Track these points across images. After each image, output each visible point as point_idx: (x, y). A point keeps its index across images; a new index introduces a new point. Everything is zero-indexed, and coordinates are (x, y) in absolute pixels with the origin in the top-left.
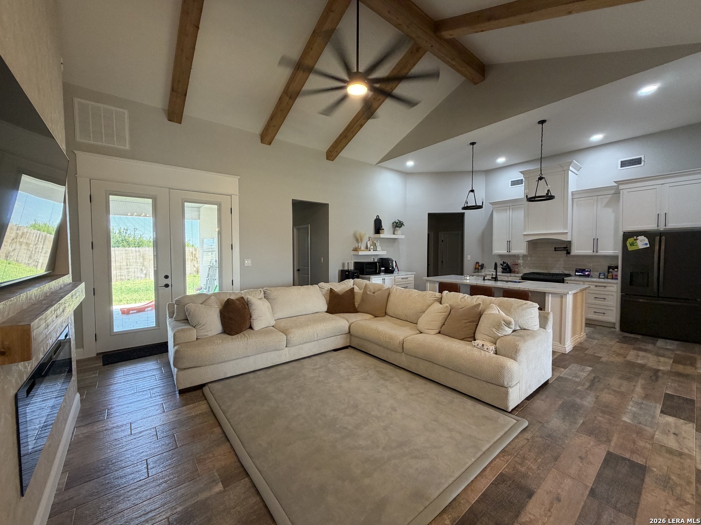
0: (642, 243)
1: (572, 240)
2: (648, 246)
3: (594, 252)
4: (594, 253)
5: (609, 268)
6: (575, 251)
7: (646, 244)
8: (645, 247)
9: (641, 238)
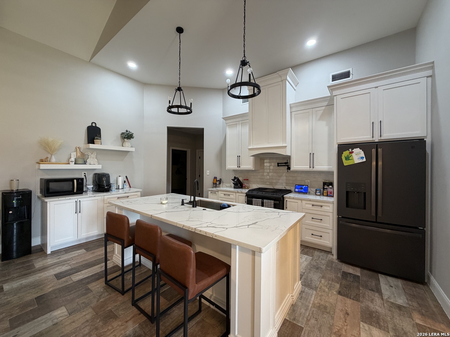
0: (358, 156)
1: (291, 154)
2: (364, 160)
3: (310, 167)
4: (311, 169)
5: (325, 184)
6: (294, 166)
7: (362, 158)
8: (361, 161)
9: (357, 150)
